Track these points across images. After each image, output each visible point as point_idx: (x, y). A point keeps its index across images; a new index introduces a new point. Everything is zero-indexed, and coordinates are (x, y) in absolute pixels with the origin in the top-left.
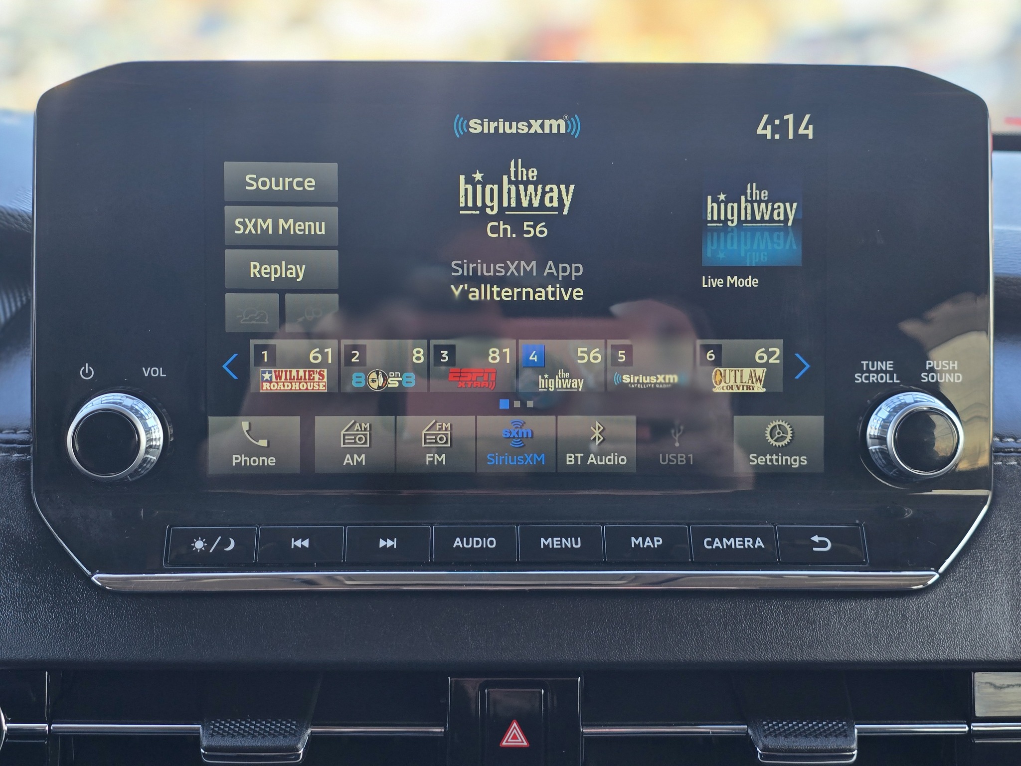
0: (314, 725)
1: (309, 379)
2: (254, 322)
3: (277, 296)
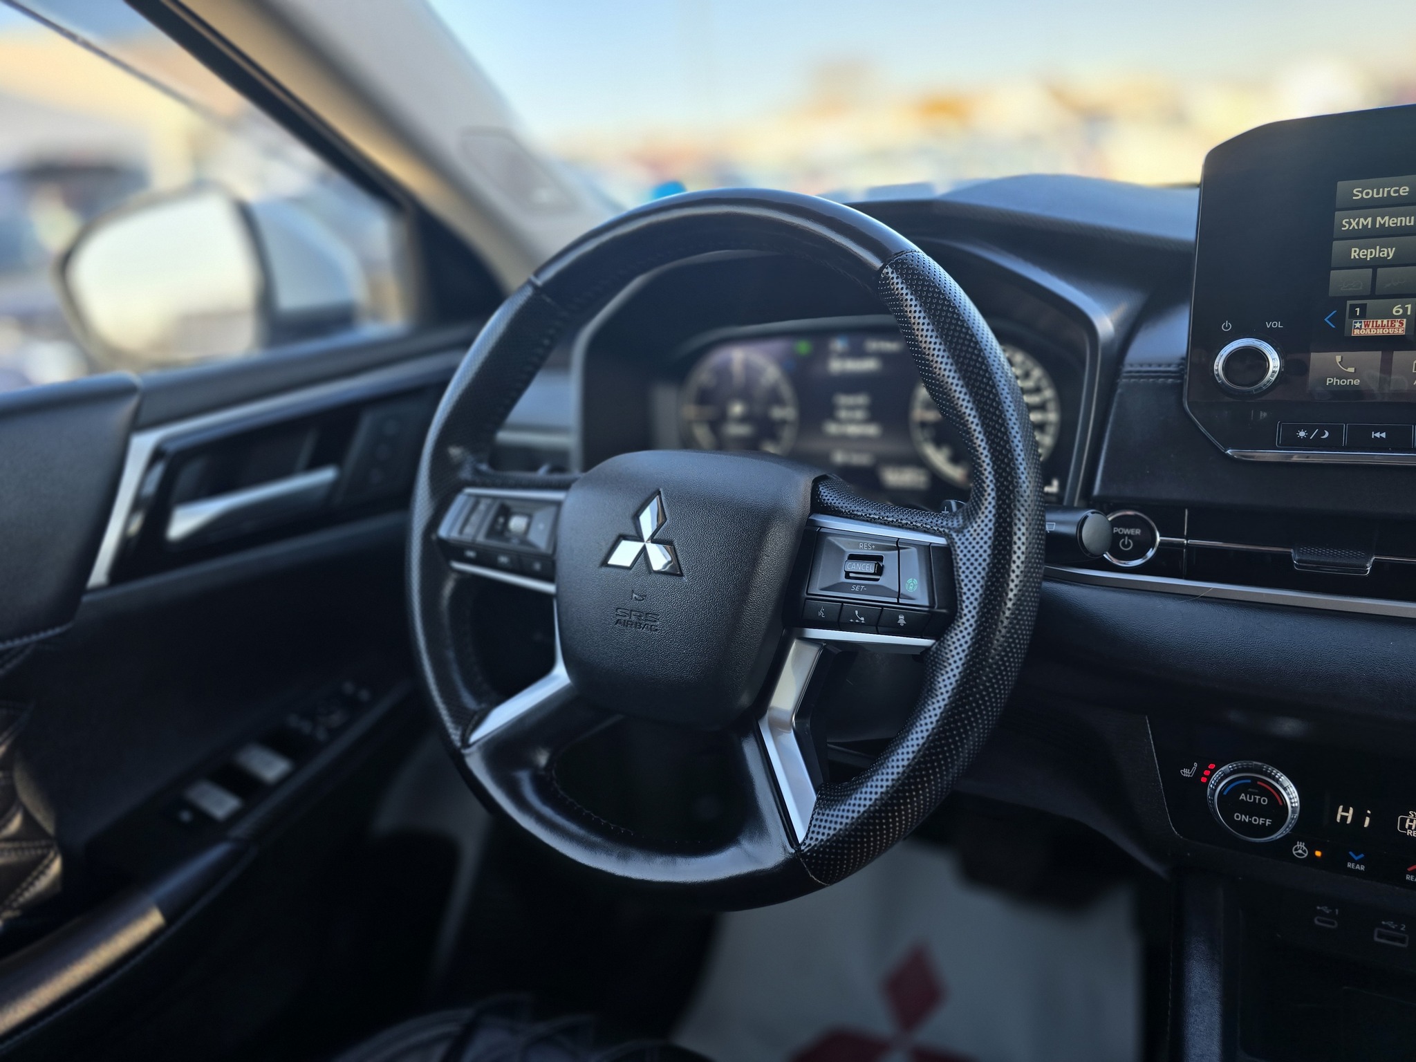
0: (1376, 555)
1: (1391, 326)
2: (1350, 289)
3: (1371, 270)
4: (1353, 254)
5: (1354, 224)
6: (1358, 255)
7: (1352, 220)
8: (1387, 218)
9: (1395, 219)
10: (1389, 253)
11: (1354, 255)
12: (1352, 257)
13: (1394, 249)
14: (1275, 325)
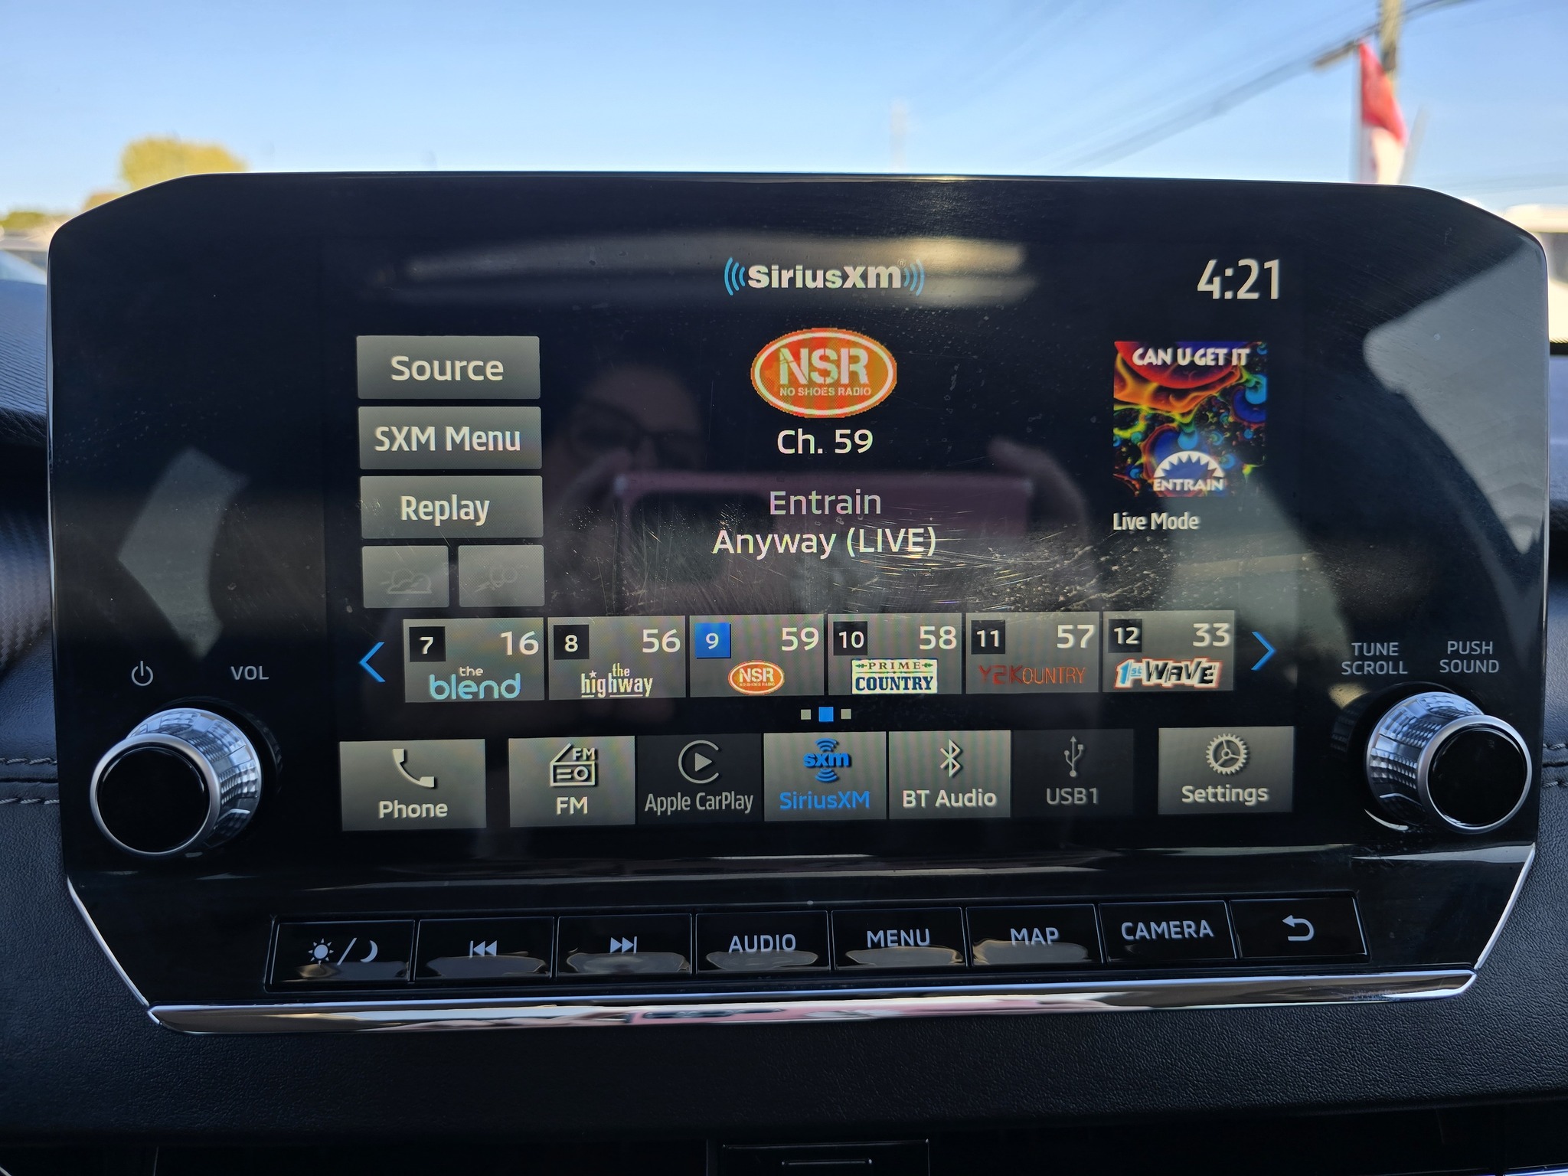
4: (405, 510)
5: (400, 439)
6: (416, 512)
7: (394, 429)
8: (465, 430)
9: (482, 434)
10: (477, 512)
11: (406, 512)
12: (404, 518)
13: (487, 503)
14: (250, 673)
